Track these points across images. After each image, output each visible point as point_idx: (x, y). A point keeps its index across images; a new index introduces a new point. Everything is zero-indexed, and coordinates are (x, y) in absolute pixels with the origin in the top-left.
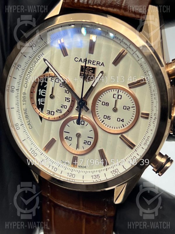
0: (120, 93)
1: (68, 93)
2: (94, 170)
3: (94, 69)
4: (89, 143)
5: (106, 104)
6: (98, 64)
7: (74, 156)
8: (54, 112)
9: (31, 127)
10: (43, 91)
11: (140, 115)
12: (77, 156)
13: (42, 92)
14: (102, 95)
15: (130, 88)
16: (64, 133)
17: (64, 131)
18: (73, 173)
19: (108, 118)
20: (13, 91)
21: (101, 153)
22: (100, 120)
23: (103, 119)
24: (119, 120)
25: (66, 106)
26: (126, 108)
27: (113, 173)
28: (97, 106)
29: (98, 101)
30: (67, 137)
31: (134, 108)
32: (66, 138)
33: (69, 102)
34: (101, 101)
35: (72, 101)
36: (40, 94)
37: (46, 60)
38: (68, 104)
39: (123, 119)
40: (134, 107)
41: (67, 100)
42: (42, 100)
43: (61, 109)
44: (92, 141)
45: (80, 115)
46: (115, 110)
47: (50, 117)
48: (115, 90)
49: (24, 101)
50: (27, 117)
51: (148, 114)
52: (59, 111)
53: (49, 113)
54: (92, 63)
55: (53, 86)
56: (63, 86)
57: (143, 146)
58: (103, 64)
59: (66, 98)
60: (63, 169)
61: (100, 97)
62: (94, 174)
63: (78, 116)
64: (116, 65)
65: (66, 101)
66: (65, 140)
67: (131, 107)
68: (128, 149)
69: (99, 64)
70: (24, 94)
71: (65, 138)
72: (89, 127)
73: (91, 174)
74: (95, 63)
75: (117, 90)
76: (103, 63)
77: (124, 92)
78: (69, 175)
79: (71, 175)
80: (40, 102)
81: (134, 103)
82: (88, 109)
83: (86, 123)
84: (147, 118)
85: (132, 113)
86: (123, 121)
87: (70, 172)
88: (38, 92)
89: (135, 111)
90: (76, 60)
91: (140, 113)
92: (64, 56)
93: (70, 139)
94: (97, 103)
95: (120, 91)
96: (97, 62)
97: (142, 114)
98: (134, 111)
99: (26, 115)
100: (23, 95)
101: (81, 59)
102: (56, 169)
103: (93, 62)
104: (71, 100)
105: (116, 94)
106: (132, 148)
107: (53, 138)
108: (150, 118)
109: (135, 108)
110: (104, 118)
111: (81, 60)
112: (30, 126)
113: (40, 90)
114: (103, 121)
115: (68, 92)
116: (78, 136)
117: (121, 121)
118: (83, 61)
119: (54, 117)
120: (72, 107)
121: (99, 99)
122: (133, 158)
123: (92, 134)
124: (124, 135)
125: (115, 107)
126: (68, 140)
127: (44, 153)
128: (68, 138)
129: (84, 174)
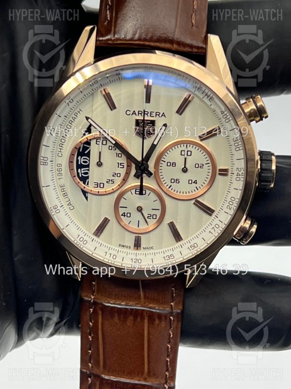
0: (189, 149)
1: (121, 157)
2: (164, 249)
3: (153, 123)
4: (154, 217)
5: (173, 164)
6: (157, 116)
7: (136, 236)
8: (103, 184)
9: (72, 208)
10: (84, 159)
11: (218, 172)
12: (139, 235)
13: (82, 160)
14: (166, 154)
15: (201, 140)
16: (120, 208)
17: (120, 206)
18: (138, 257)
19: (177, 181)
20: (46, 164)
21: (172, 226)
22: (166, 185)
23: (170, 184)
24: (190, 182)
25: (120, 174)
26: (199, 166)
27: (190, 248)
28: (161, 168)
29: (162, 162)
30: (124, 213)
31: (208, 165)
32: (124, 215)
33: (123, 168)
34: (165, 162)
35: (128, 166)
36: (79, 163)
37: (89, 118)
38: (123, 172)
39: (196, 181)
40: (209, 163)
41: (120, 166)
42: (83, 170)
43: (113, 178)
44: (158, 213)
45: (142, 182)
46: (185, 170)
47: (100, 191)
48: (182, 145)
49: (59, 174)
50: (65, 195)
51: (226, 170)
52: (110, 182)
53: (97, 186)
54: (149, 115)
55: (100, 151)
56: (113, 149)
57: (225, 209)
58: (163, 115)
59: (118, 163)
60: (124, 255)
61: (164, 157)
62: (166, 254)
63: (139, 184)
64: (181, 114)
65: (118, 167)
66: (122, 217)
67: (204, 165)
68: (205, 216)
69: (159, 115)
70: (58, 165)
71: (122, 215)
72: (153, 197)
73: (163, 255)
74: (154, 114)
75: (185, 145)
76: (163, 113)
77: (194, 147)
78: (134, 261)
79: (136, 260)
80: (81, 173)
81: (208, 159)
82: (151, 174)
83: (148, 192)
84: (226, 175)
85: (207, 170)
86: (195, 182)
87: (134, 257)
88: (77, 161)
89: (211, 168)
90: (128, 113)
91: (218, 170)
92: (112, 110)
93: (129, 215)
94: (161, 165)
95: (188, 145)
96: (156, 113)
97: (219, 171)
98: (209, 168)
99: (64, 192)
100: (57, 167)
101: (134, 111)
102: (115, 257)
103: (151, 114)
104: (125, 165)
105: (184, 151)
106: (210, 215)
107: (105, 218)
108: (230, 174)
109: (210, 165)
110: (171, 182)
111: (134, 113)
112: (70, 206)
113: (80, 157)
114: (171, 186)
115: (120, 155)
116: (140, 209)
117: (194, 182)
118: (137, 114)
119: (104, 190)
120: (128, 174)
121: (163, 159)
122: (215, 227)
123: (158, 205)
124: (199, 199)
125: (185, 167)
126: (126, 217)
127: (95, 238)
128: (126, 215)
129: (152, 256)
